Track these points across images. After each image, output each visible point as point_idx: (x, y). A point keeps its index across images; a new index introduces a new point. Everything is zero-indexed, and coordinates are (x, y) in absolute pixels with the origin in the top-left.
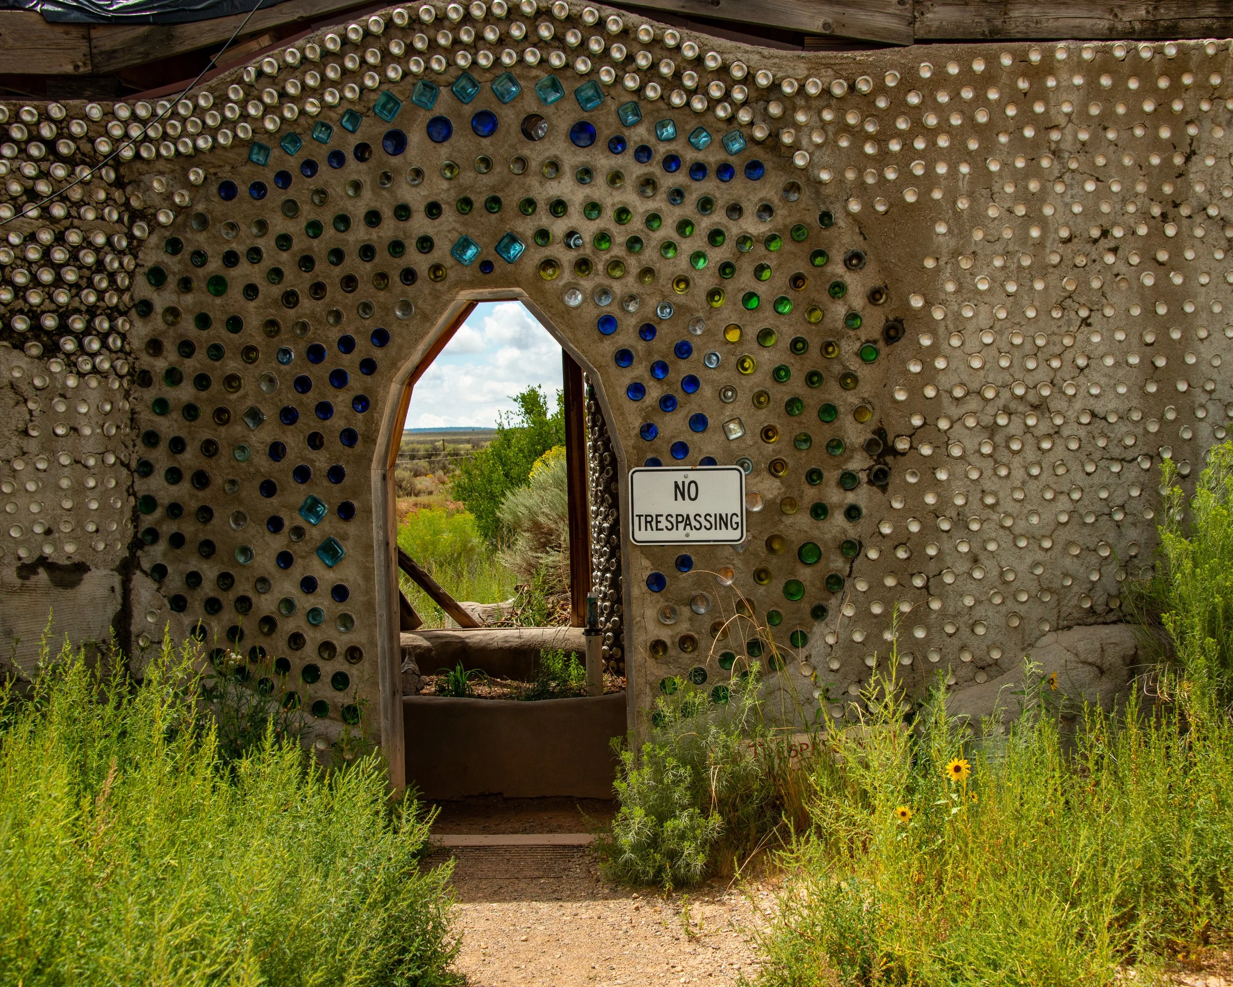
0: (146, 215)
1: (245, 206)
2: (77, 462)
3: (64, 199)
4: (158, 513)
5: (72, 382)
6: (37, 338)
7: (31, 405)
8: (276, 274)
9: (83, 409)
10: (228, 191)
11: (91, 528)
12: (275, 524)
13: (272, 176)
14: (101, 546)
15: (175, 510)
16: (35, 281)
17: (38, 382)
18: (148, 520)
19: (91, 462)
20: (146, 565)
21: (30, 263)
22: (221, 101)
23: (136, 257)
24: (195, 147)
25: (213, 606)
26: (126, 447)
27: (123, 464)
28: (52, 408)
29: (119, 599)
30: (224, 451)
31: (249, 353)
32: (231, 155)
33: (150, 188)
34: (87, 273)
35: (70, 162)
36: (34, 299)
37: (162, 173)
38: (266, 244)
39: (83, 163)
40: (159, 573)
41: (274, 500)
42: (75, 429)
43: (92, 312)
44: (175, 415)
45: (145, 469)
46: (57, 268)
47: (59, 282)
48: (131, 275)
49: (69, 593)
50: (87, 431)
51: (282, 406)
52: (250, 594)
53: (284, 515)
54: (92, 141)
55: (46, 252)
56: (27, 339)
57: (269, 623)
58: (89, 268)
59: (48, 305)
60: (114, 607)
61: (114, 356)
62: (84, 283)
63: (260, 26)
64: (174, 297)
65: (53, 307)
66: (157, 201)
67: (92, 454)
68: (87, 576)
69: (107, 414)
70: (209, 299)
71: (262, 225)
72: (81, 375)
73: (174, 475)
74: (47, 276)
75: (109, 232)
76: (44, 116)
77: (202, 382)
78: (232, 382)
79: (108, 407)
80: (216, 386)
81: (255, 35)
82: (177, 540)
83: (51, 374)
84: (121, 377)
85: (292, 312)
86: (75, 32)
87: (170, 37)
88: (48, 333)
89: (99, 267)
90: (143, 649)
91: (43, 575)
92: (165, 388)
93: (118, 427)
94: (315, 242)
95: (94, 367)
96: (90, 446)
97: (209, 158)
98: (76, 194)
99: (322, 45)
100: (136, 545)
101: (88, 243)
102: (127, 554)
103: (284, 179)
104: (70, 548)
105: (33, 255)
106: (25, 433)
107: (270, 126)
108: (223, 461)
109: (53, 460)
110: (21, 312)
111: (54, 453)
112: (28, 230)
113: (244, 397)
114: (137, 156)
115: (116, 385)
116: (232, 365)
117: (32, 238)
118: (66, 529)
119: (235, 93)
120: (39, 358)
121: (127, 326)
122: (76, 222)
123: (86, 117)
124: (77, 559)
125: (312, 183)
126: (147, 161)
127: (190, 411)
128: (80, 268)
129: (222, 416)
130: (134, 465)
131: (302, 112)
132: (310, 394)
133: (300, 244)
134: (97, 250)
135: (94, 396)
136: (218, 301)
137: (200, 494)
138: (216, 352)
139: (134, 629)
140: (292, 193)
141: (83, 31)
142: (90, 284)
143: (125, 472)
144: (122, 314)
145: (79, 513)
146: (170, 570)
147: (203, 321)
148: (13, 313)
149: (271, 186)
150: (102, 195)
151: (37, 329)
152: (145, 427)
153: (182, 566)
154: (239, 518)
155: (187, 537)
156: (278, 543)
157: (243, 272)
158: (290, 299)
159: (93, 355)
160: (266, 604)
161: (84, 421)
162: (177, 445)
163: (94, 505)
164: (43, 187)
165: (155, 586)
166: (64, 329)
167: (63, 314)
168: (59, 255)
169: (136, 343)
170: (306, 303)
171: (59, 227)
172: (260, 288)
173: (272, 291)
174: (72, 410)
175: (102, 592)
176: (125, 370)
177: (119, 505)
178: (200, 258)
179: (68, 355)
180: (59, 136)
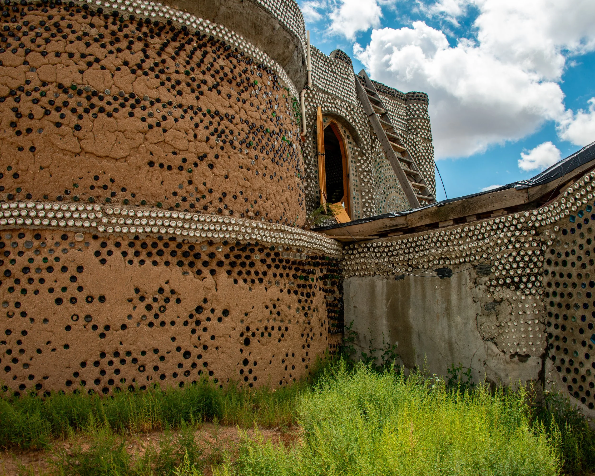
0: (544, 243)
1: (570, 236)
2: (526, 322)
3: (519, 242)
4: (553, 338)
5: (523, 298)
6: (513, 285)
7: (512, 305)
8: (579, 258)
9: (527, 306)
10: (565, 232)
11: (531, 343)
12: (584, 344)
13: (576, 225)
14: (534, 349)
15: (557, 338)
16: (512, 267)
17: (514, 298)
18: (551, 341)
19: (530, 322)
20: (550, 356)
21: (511, 262)
22: (560, 204)
23: (544, 256)
24: (555, 220)
25: (568, 371)
26: (543, 317)
27: (541, 323)
28: (518, 306)
29: (541, 366)
30: (569, 318)
31: (574, 285)
32: (565, 220)
33: (545, 234)
34: (526, 263)
35: (521, 230)
36: (511, 273)
37: (548, 229)
38: (576, 248)
39: (525, 230)
40: (553, 358)
41: (583, 335)
42: (525, 312)
43: (529, 275)
44: (556, 306)
45: (549, 324)
46: (518, 263)
47: (518, 267)
48: (542, 262)
49: (524, 364)
50: (528, 313)
51: (584, 302)
52: (578, 367)
53: (586, 340)
54: (527, 223)
55: (515, 258)
56: (510, 285)
57: (583, 378)
58: (527, 262)
59: (516, 274)
60: (539, 368)
61: (537, 288)
62: (526, 266)
63: (569, 178)
64: (554, 268)
65: (517, 275)
66: (547, 238)
67: (530, 320)
68: (529, 359)
69: (535, 307)
70: (562, 268)
71: (574, 242)
72: (526, 295)
73: (556, 326)
74: (515, 266)
75: (533, 250)
76: (514, 218)
77: (562, 295)
78: (570, 295)
79: (535, 305)
80: (566, 296)
81: (569, 181)
82: (558, 348)
83: (517, 296)
84: (540, 295)
85: (584, 270)
86: (524, 191)
87: (547, 187)
88: (516, 283)
89: (531, 261)
90: (548, 383)
91: (516, 358)
92: (553, 298)
93: (539, 311)
94: (590, 246)
95: (530, 292)
96: (529, 317)
97: (559, 222)
98: (522, 240)
99: (584, 181)
100: (547, 349)
101: (526, 254)
102: (544, 352)
103: (579, 226)
104: (524, 350)
105: (511, 260)
106: (511, 314)
107: (573, 209)
108: (569, 322)
109: (519, 322)
110: (508, 277)
111: (519, 320)
112: (509, 252)
113: (574, 300)
114: (541, 225)
115: (538, 297)
116: (570, 289)
117: (511, 255)
118: (523, 343)
119: (563, 201)
120: (514, 291)
121: (542, 279)
122: (523, 248)
123: (524, 216)
124: (526, 353)
125: (587, 226)
126: (544, 226)
127: (560, 305)
128: (524, 262)
129: (568, 307)
130: (546, 323)
131: (582, 203)
132: (591, 298)
133: (586, 247)
134: (529, 256)
135: (530, 302)
136: (565, 268)
137: (564, 333)
138: (565, 285)
139: (546, 376)
140: (582, 230)
141: (526, 190)
142: (528, 267)
143: (542, 325)
144: (540, 275)
145: (527, 338)
146: (557, 357)
147: (561, 275)
148: (506, 278)
149: (576, 229)
150: (531, 239)
151: (513, 282)
152: (548, 310)
153: (560, 357)
154: (574, 341)
155: (561, 347)
156: (585, 350)
157: (572, 258)
158: (584, 266)
159: (530, 289)
160: (582, 371)
161: (527, 310)
162: (557, 316)
163: (531, 336)
164: (512, 239)
165: (553, 363)
166: (521, 281)
167: (520, 276)
168: (518, 259)
169: (545, 284)
170: (588, 267)
171: (518, 250)
172: (576, 263)
173: (578, 264)
174: (524, 306)
175: (534, 364)
176: (541, 292)
177: (540, 336)
178: (559, 254)
179: (522, 289)
180: (518, 223)
